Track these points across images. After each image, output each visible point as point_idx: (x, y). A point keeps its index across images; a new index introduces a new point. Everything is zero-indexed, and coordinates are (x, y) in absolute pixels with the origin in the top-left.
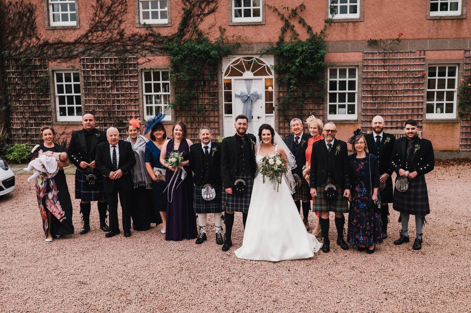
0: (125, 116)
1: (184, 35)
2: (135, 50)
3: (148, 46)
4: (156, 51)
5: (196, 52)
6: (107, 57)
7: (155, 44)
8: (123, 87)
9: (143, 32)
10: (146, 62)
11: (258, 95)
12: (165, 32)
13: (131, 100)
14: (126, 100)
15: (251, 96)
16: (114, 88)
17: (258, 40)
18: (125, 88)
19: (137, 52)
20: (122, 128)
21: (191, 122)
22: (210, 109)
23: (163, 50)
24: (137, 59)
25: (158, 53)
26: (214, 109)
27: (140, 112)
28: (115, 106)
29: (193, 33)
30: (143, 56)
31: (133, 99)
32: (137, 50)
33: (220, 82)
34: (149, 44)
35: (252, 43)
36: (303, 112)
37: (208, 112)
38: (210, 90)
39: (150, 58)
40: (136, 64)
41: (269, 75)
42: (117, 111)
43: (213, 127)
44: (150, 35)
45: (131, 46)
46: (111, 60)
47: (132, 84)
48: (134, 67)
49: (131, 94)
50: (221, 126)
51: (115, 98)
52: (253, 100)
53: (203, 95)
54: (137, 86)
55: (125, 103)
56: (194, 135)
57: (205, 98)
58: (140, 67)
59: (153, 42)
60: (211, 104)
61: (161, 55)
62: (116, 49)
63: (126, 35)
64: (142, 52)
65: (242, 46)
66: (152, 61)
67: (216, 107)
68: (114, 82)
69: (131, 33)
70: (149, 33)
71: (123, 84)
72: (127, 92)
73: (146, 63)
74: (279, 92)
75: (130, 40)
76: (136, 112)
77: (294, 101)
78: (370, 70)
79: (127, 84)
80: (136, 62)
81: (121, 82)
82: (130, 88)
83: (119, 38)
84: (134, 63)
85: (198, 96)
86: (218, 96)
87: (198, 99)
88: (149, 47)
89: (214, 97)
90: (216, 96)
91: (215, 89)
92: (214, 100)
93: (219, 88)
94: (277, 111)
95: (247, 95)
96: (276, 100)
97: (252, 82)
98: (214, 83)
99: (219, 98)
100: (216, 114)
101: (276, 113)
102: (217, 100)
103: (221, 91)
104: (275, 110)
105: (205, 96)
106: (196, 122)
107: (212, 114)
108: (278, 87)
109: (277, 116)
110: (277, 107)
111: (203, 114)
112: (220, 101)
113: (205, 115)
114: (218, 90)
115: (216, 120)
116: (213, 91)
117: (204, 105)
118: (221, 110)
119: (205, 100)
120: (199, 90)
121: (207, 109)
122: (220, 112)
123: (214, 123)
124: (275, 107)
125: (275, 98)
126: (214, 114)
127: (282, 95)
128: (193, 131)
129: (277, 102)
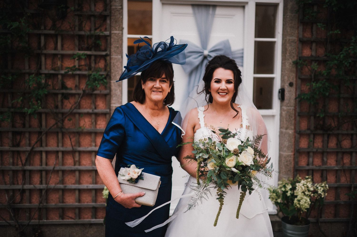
11: (232, 54)
15: (212, 54)
21: (15, 133)
22: (81, 92)
26: (94, 90)
33: (116, 4)
37: (72, 101)
43: (90, 149)
53: (56, 44)
56: (24, 176)
57: (63, 52)
60: (84, 76)
67: (99, 85)
85: (39, 48)
86: (108, 47)
87: (39, 56)
89: (95, 50)
90: (103, 48)
91: (97, 26)
92: (94, 62)
93: (112, 24)
94: (294, 103)
95: (202, 51)
96: (290, 68)
97: (214, 15)
98: (95, 5)
99: (112, 54)
100: (100, 108)
101: (291, 106)
102: (106, 61)
103: (119, 33)
104: (286, 98)
105: (65, 46)
106: (30, 133)
107: (85, 108)
108: (298, 27)
109: (293, 118)
110: (295, 90)
111: (57, 107)
112: (114, 66)
113: (62, 108)
114: (110, 28)
115: (100, 126)
116: (90, 30)
117: (60, 77)
118: (116, 95)
119: (62, 62)
120: (43, 28)
121: (71, 89)
122: (113, 102)
123: (93, 136)
124: (287, 89)
125: (289, 63)
126: (94, 107)
127: (309, 54)
128: (21, 161)
129: (294, 75)
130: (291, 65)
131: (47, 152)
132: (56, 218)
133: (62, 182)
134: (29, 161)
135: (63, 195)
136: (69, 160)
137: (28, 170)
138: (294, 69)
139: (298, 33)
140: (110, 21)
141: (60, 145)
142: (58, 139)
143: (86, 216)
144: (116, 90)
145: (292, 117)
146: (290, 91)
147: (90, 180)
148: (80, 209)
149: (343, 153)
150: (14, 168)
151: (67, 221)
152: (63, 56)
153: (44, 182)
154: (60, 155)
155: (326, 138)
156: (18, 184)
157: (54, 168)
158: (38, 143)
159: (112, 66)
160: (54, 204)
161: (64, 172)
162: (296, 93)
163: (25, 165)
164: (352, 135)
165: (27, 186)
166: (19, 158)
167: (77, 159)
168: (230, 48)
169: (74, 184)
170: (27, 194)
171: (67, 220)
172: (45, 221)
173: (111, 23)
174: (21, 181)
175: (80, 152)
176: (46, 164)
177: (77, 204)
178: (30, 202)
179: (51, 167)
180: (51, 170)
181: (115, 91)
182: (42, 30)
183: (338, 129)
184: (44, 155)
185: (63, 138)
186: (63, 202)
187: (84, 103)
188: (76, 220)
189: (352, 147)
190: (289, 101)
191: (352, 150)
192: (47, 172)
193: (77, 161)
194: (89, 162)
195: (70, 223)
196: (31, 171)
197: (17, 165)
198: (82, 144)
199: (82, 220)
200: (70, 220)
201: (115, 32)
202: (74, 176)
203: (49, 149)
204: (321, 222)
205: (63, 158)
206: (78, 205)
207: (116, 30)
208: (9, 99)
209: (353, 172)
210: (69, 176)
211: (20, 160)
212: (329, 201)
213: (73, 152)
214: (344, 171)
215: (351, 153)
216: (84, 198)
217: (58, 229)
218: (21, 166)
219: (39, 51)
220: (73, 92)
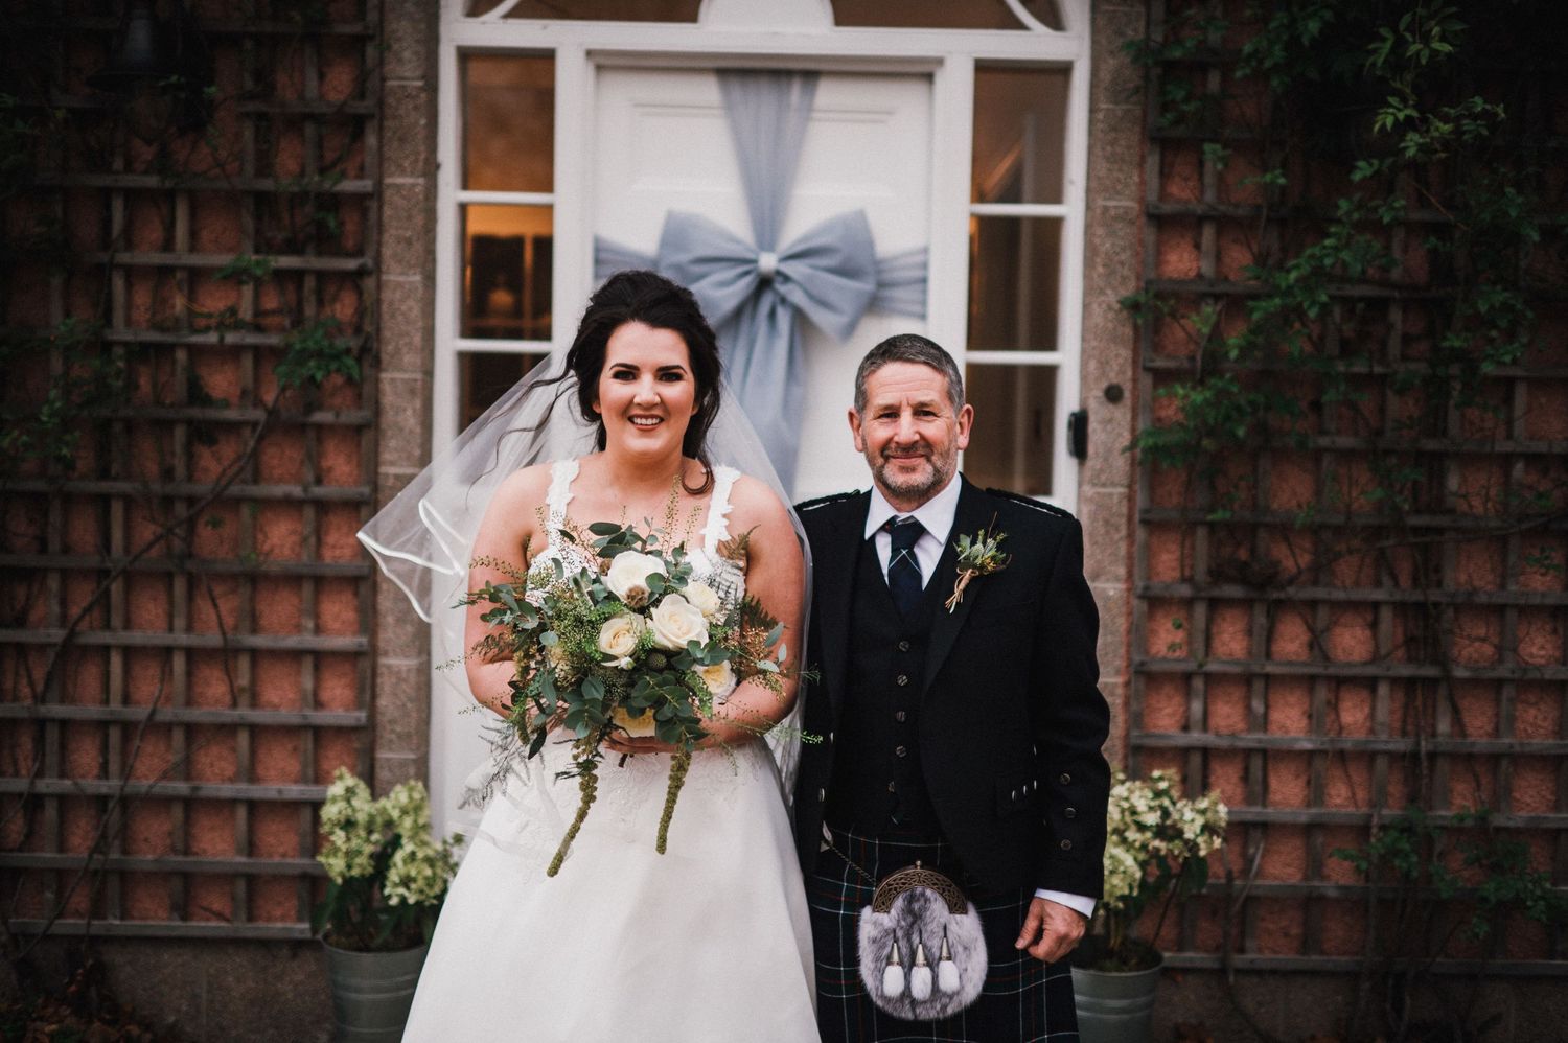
11: (878, 266)
15: (793, 269)
21: (8, 576)
26: (310, 408)
33: (403, 72)
36: (1453, 482)
37: (228, 450)
38: (264, 167)
41: (1019, 25)
43: (292, 641)
50: (391, 634)
52: (818, 316)
53: (170, 228)
56: (40, 741)
57: (196, 260)
60: (277, 354)
67: (334, 389)
74: (1164, 222)
77: (1347, 350)
85: (106, 242)
86: (367, 241)
87: (102, 273)
89: (320, 254)
90: (350, 244)
91: (329, 156)
92: (313, 298)
93: (385, 149)
94: (1127, 468)
95: (750, 256)
96: (1110, 325)
97: (808, 109)
98: (321, 77)
99: (384, 268)
100: (337, 481)
101: (1113, 484)
102: (360, 293)
103: (414, 186)
104: (1091, 449)
105: (205, 235)
106: (66, 575)
107: (280, 480)
108: (1143, 159)
109: (1123, 532)
110: (1129, 416)
111: (168, 474)
112: (393, 316)
113: (190, 478)
114: (381, 165)
115: (337, 552)
116: (302, 174)
117: (181, 356)
118: (401, 430)
119: (192, 297)
120: (118, 164)
121: (226, 404)
122: (386, 456)
123: (307, 589)
124: (1098, 413)
125: (1104, 306)
126: (310, 477)
127: (1190, 269)
128: (32, 684)
129: (1125, 353)
130: (1111, 315)
131: (130, 653)
132: (161, 913)
133: (187, 769)
134: (59, 682)
135: (188, 821)
136: (214, 686)
137: (53, 720)
138: (1128, 331)
139: (1143, 182)
140: (380, 138)
141: (180, 622)
142: (171, 603)
143: (278, 913)
144: (399, 410)
145: (1117, 529)
146: (1110, 421)
147: (293, 766)
148: (252, 879)
149: (1340, 682)
151: (201, 925)
152: (196, 276)
153: (114, 767)
154: (179, 663)
155: (1261, 619)
156: (17, 774)
157: (153, 713)
158: (96, 613)
159: (386, 317)
160: (150, 857)
161: (191, 730)
162: (1133, 430)
163: (43, 701)
164: (1376, 606)
165: (49, 784)
166: (23, 672)
167: (243, 681)
168: (870, 244)
169: (232, 780)
170: (50, 812)
171: (203, 924)
172: (117, 922)
173: (381, 147)
174: (30, 763)
175: (256, 654)
176: (126, 700)
177: (243, 859)
178: (62, 848)
179: (140, 713)
180: (139, 722)
181: (397, 413)
182: (118, 173)
183: (1315, 583)
184: (116, 662)
185: (190, 598)
186: (187, 852)
187: (275, 462)
188: (237, 924)
189: (1375, 658)
190: (1106, 459)
191: (1371, 670)
192: (128, 728)
193: (242, 690)
194: (291, 696)
195: (209, 934)
196: (64, 724)
197: (16, 699)
198: (264, 622)
199: (261, 924)
200: (214, 923)
201: (400, 180)
202: (234, 750)
203: (137, 637)
204: (1238, 971)
205: (189, 674)
206: (244, 864)
207: (403, 172)
209: (1381, 764)
210: (215, 750)
211: (25, 681)
212: (1277, 883)
213: (226, 655)
214: (1341, 757)
215: (1370, 684)
216: (271, 840)
217: (166, 957)
218: (28, 702)
219: (104, 257)
220: (232, 414)
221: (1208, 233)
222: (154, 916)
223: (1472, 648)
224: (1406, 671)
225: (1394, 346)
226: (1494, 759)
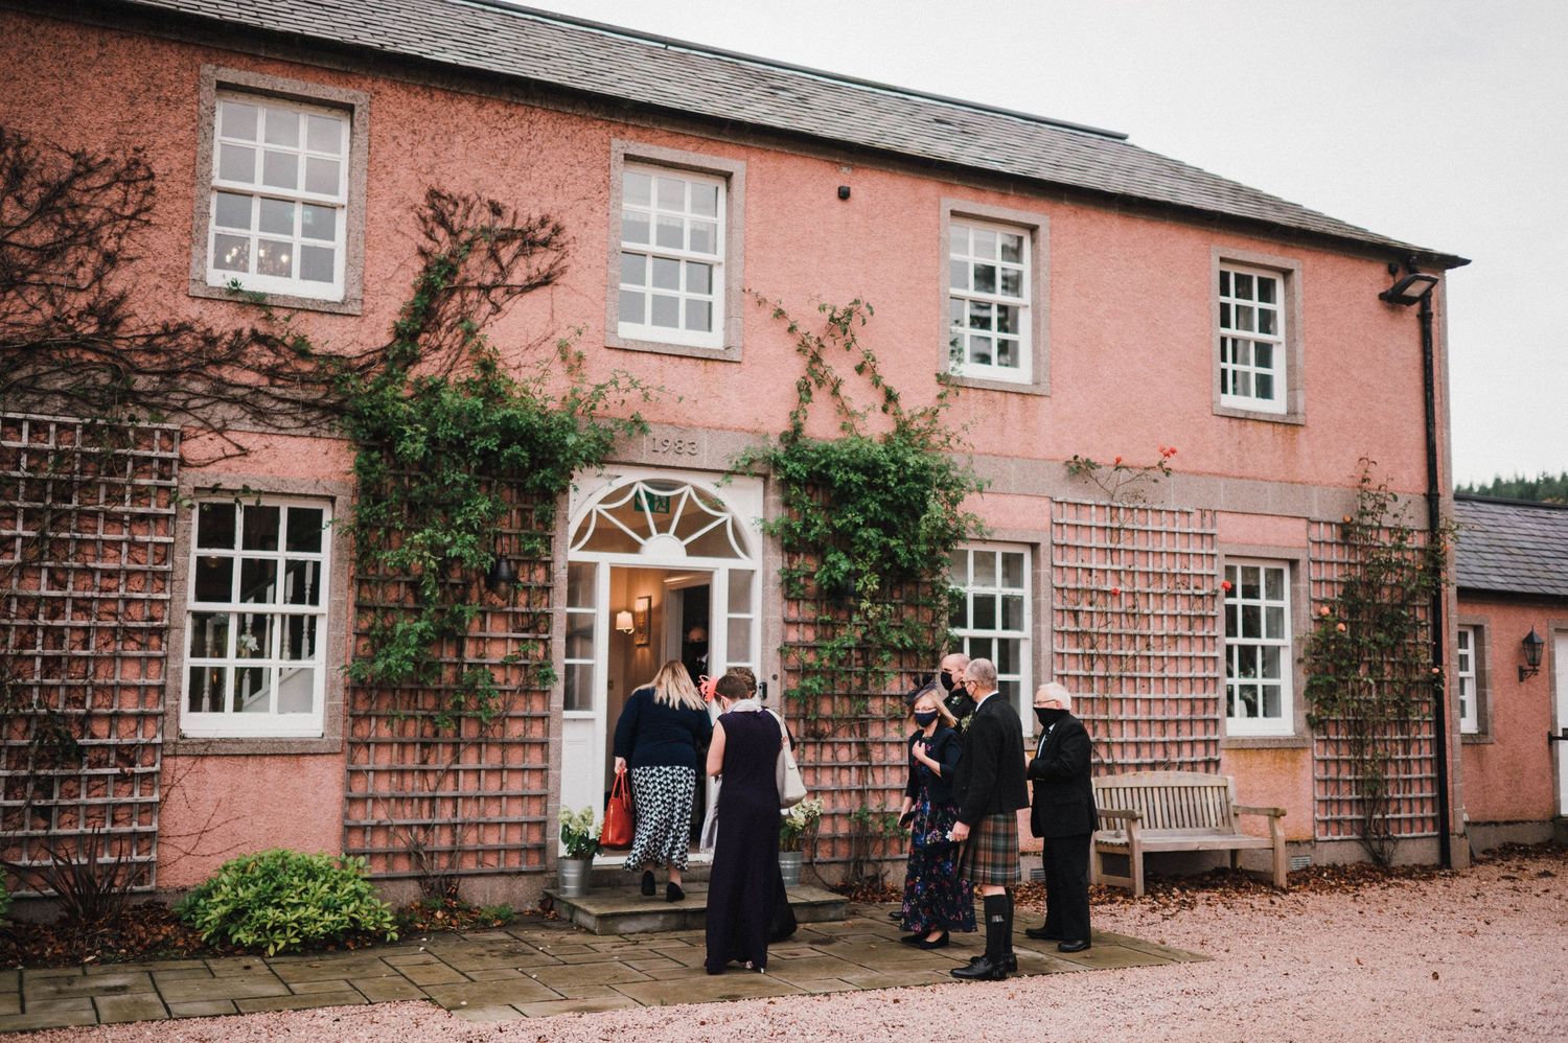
0: (81, 711)
1: (415, 360)
2: (177, 398)
3: (246, 386)
4: (280, 412)
5: (485, 433)
6: (21, 416)
7: (280, 382)
8: (92, 565)
9: (222, 323)
10: (227, 457)
12: (328, 337)
13: (129, 634)
14: (99, 629)
16: (40, 568)
17: (716, 420)
18: (102, 570)
19: (184, 409)
20: (56, 772)
21: (424, 745)
22: (513, 687)
23: (315, 414)
24: (183, 438)
25: (288, 423)
26: (531, 685)
27: (168, 691)
28: (32, 658)
29: (458, 356)
30: (214, 430)
31: (140, 630)
32: (184, 396)
34: (250, 378)
35: (691, 426)
36: (870, 704)
37: (500, 699)
38: (515, 605)
39: (247, 442)
40: (175, 465)
41: (741, 557)
42: (41, 686)
43: (521, 765)
44: (257, 338)
45: (156, 378)
46: (38, 428)
47: (139, 557)
48: (161, 477)
49: (128, 601)
50: (552, 762)
51: (34, 616)
53: (484, 623)
54: (168, 567)
55: (93, 644)
56: (432, 805)
57: (493, 635)
58: (191, 479)
59: (272, 373)
60: (519, 666)
61: (306, 432)
62: (69, 381)
63: (132, 322)
64: (207, 409)
65: (655, 431)
66: (253, 457)
67: (535, 678)
68: (43, 537)
69: (163, 316)
70: (254, 332)
71: (89, 550)
72: (109, 590)
73: (224, 463)
74: (788, 623)
75: (151, 349)
76: (143, 691)
78: (1071, 560)
79: (112, 552)
80: (175, 455)
81: (80, 542)
82: (130, 573)
83: (91, 330)
84: (163, 454)
85: (462, 629)
86: (549, 628)
87: (462, 639)
88: (247, 391)
89: (533, 632)
90: (543, 629)
91: (536, 599)
92: (531, 647)
93: (555, 597)
94: (780, 701)
96: (772, 655)
99: (552, 636)
100: (536, 709)
102: (546, 646)
103: (564, 609)
105: (496, 626)
106: (443, 744)
107: (518, 709)
108: (782, 603)
110: (780, 684)
111: (480, 708)
112: (556, 653)
114: (553, 603)
115: (535, 734)
116: (528, 605)
117: (487, 667)
118: (557, 691)
119: (490, 647)
120: (468, 602)
121: (500, 684)
122: (552, 701)
123: (524, 747)
124: (770, 682)
125: (771, 649)
126: (527, 708)
127: (796, 638)
128: (428, 785)
129: (777, 664)
130: (771, 652)
131: (466, 771)
132: (472, 864)
133: (485, 812)
134: (439, 783)
135: (484, 831)
136: (495, 782)
137: (437, 796)
138: (777, 658)
139: (783, 610)
140: (554, 594)
141: (483, 760)
142: (480, 753)
146: (775, 686)
147: (519, 810)
148: (505, 849)
149: (841, 767)
150: (421, 794)
151: (487, 869)
152: (492, 639)
153: (459, 813)
154: (482, 774)
155: (819, 749)
156: (424, 816)
157: (474, 792)
158: (455, 758)
160: (470, 844)
161: (486, 798)
162: (782, 688)
163: (434, 789)
164: (850, 743)
165: (434, 820)
166: (425, 781)
167: (504, 779)
169: (500, 815)
170: (434, 830)
174: (429, 812)
175: (509, 770)
176: (464, 788)
178: (439, 843)
179: (469, 792)
180: (469, 796)
182: (467, 604)
183: (834, 736)
184: (461, 775)
185: (486, 751)
186: (482, 841)
187: (517, 703)
188: (501, 866)
189: (850, 760)
191: (850, 763)
192: (464, 798)
193: (504, 783)
194: (520, 784)
195: (490, 872)
196: (442, 798)
197: (422, 790)
198: (512, 759)
199: (508, 866)
201: (559, 608)
202: (500, 804)
203: (468, 765)
204: (816, 863)
205: (486, 778)
206: (504, 844)
207: (560, 605)
208: (420, 697)
209: (853, 793)
210: (494, 804)
211: (426, 784)
212: (824, 833)
213: (500, 770)
214: (842, 792)
215: (849, 768)
216: (511, 837)
217: (474, 880)
218: (428, 791)
219: (462, 633)
220: (503, 687)
221: (801, 626)
222: (470, 865)
223: (877, 755)
224: (860, 763)
225: (853, 663)
226: (884, 790)
